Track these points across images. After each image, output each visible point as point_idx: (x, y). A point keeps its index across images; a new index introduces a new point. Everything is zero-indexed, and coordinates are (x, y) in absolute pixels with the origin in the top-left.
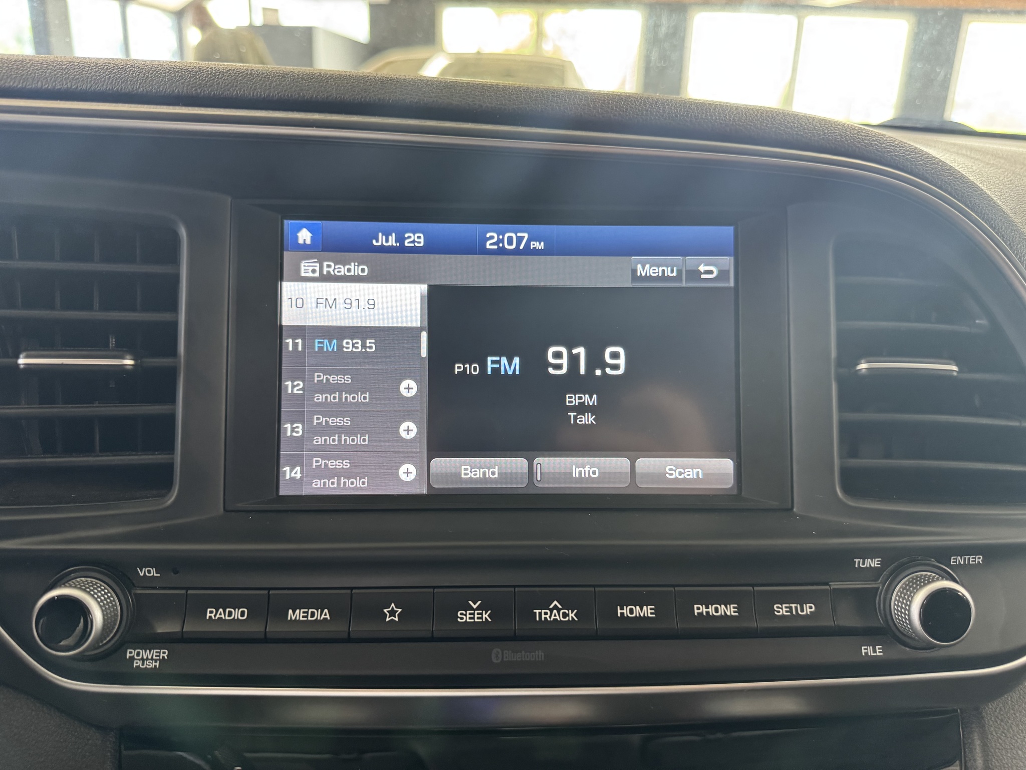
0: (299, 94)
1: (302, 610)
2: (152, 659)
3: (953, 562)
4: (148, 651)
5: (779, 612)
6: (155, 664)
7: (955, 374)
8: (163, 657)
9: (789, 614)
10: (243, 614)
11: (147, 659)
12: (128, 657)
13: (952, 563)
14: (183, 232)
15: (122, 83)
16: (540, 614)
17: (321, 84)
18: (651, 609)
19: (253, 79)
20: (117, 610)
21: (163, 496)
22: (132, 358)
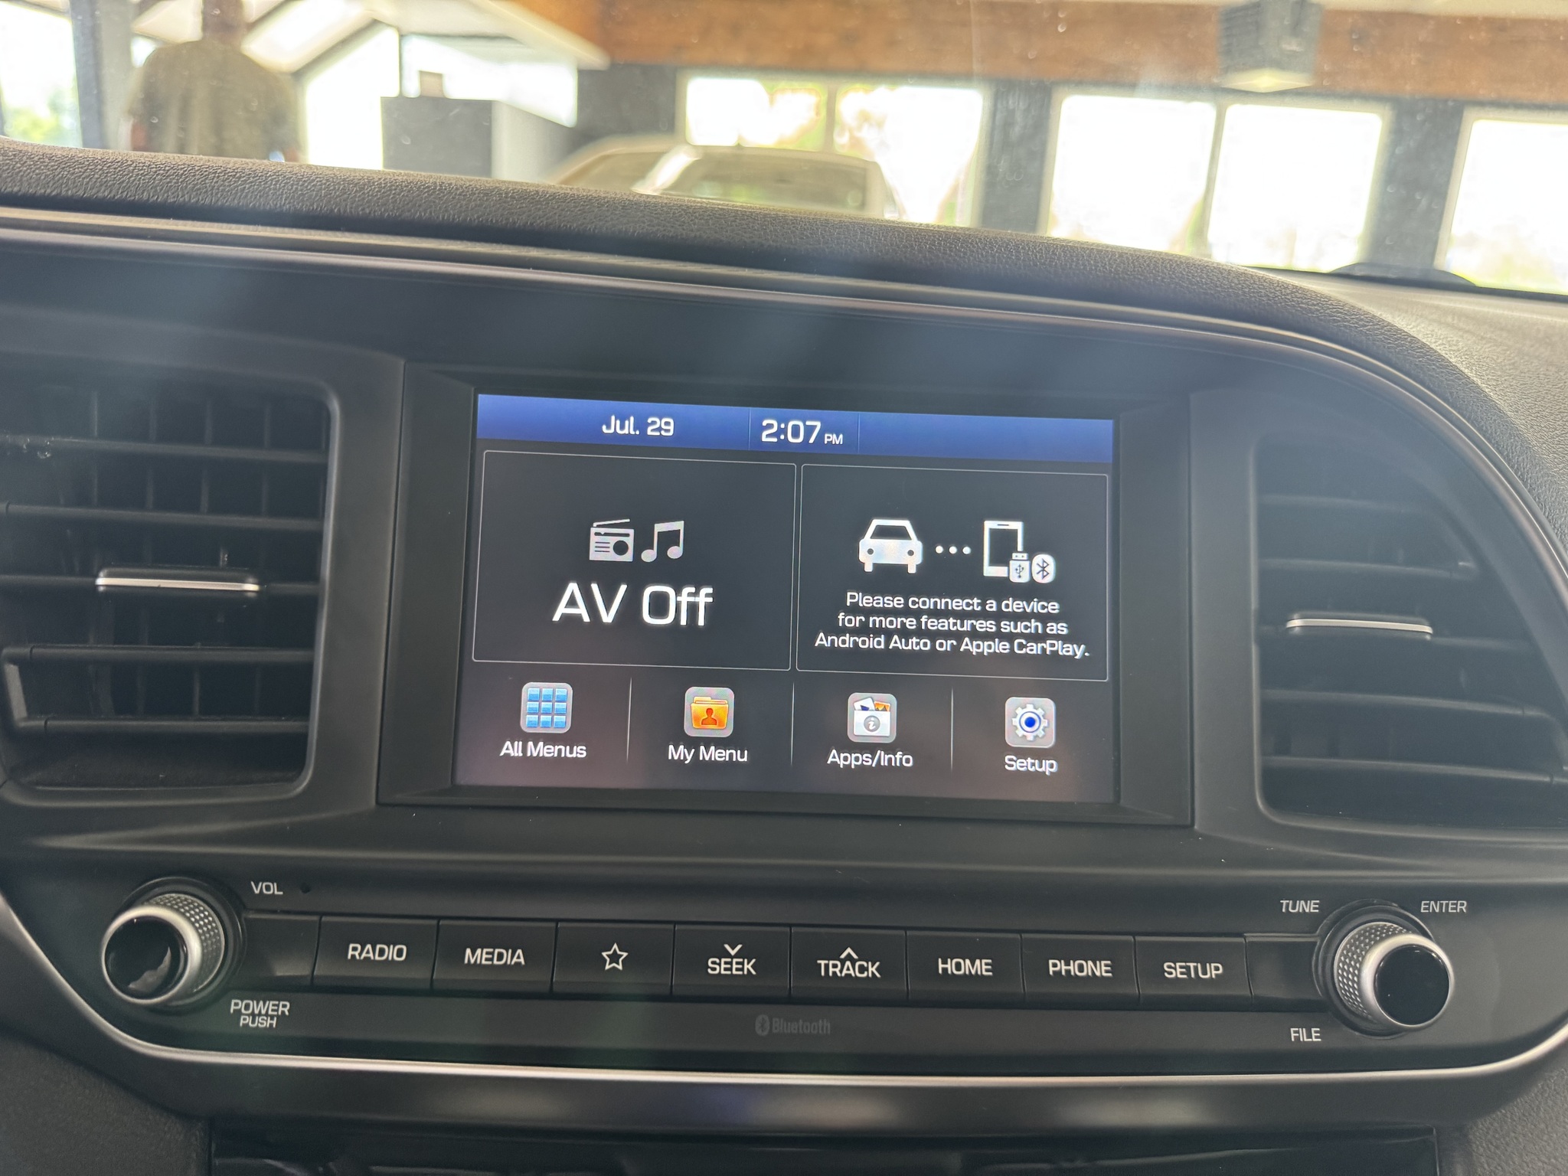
0: (507, 219)
1: (485, 950)
2: (267, 1014)
3: (1425, 909)
4: (261, 1003)
5: (1171, 973)
6: (272, 1022)
7: (1428, 637)
8: (283, 1012)
9: (1185, 976)
10: (400, 953)
11: (260, 1014)
12: (232, 1011)
13: (1422, 911)
14: (335, 407)
15: (260, 196)
16: (827, 966)
17: (539, 206)
18: (986, 964)
19: (444, 196)
20: (220, 941)
21: (291, 780)
22: (256, 581)
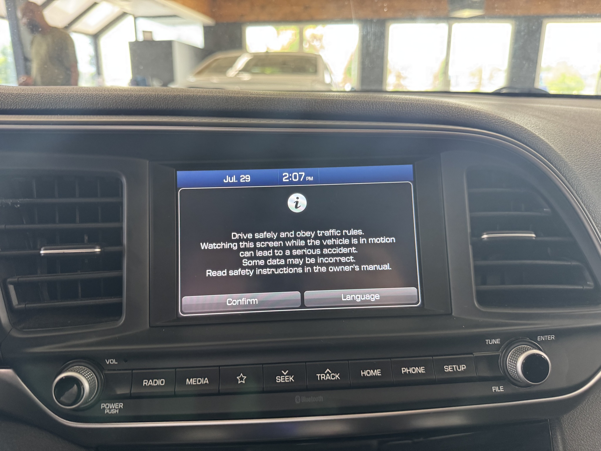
0: (183, 107)
1: (194, 379)
2: (115, 408)
3: (539, 339)
4: (112, 404)
5: (447, 370)
6: (117, 411)
7: (534, 238)
8: (121, 407)
9: (452, 371)
10: (162, 382)
11: (112, 408)
12: (102, 408)
13: (538, 340)
14: (124, 180)
15: (91, 104)
16: (320, 376)
17: (195, 101)
18: (379, 371)
19: (159, 99)
20: (95, 382)
21: (117, 320)
22: (99, 248)
